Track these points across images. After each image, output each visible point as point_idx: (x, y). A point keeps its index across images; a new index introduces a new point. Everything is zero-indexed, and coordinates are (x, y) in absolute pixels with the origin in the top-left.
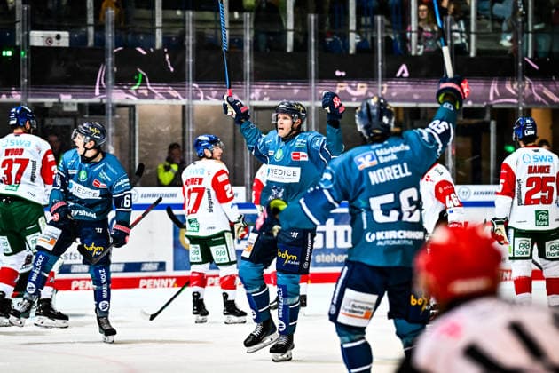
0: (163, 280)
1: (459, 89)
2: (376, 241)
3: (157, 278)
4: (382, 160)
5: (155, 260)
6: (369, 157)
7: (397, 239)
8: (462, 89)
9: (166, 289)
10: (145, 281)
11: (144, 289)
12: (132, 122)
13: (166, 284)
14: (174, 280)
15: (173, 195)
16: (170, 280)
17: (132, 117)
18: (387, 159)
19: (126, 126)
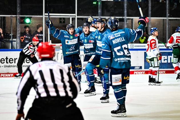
0: (141, 72)
1: (144, 20)
2: (118, 61)
3: (139, 71)
4: (116, 36)
5: (139, 66)
6: (112, 36)
7: (124, 60)
8: (146, 20)
9: (142, 74)
10: (135, 72)
11: (135, 75)
12: (132, 24)
13: (142, 73)
14: (145, 72)
15: (145, 46)
16: (143, 72)
17: (132, 22)
18: (117, 36)
19: (130, 25)
